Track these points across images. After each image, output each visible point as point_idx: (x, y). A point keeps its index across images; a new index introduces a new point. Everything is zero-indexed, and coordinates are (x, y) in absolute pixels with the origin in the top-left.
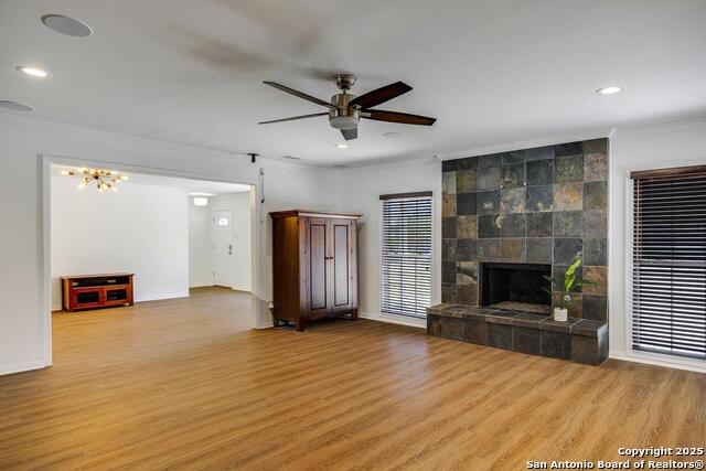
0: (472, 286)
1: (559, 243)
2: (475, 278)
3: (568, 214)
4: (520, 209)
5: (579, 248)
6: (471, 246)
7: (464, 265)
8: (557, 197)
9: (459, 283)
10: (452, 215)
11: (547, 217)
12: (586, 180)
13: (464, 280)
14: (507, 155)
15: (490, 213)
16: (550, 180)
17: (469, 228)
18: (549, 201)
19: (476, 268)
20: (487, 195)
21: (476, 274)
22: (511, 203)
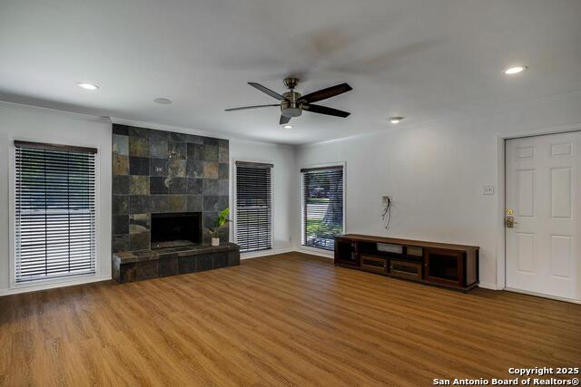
0: (144, 233)
1: (206, 198)
2: (147, 227)
3: (211, 181)
4: (181, 174)
5: (216, 202)
6: (143, 200)
7: (136, 217)
8: (205, 169)
9: (131, 232)
10: (125, 173)
11: (199, 182)
12: (220, 162)
13: (136, 230)
14: (174, 134)
15: (160, 175)
16: (202, 158)
17: (141, 186)
18: (201, 172)
19: (149, 218)
20: (158, 162)
21: (149, 224)
22: (175, 170)
